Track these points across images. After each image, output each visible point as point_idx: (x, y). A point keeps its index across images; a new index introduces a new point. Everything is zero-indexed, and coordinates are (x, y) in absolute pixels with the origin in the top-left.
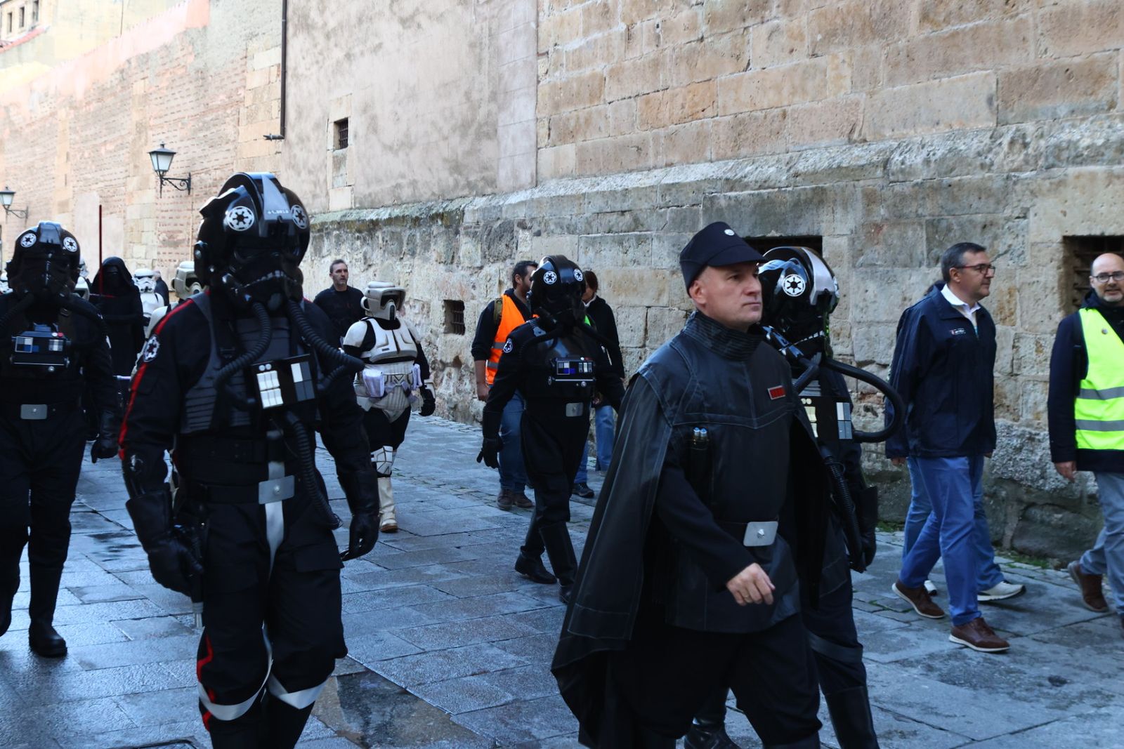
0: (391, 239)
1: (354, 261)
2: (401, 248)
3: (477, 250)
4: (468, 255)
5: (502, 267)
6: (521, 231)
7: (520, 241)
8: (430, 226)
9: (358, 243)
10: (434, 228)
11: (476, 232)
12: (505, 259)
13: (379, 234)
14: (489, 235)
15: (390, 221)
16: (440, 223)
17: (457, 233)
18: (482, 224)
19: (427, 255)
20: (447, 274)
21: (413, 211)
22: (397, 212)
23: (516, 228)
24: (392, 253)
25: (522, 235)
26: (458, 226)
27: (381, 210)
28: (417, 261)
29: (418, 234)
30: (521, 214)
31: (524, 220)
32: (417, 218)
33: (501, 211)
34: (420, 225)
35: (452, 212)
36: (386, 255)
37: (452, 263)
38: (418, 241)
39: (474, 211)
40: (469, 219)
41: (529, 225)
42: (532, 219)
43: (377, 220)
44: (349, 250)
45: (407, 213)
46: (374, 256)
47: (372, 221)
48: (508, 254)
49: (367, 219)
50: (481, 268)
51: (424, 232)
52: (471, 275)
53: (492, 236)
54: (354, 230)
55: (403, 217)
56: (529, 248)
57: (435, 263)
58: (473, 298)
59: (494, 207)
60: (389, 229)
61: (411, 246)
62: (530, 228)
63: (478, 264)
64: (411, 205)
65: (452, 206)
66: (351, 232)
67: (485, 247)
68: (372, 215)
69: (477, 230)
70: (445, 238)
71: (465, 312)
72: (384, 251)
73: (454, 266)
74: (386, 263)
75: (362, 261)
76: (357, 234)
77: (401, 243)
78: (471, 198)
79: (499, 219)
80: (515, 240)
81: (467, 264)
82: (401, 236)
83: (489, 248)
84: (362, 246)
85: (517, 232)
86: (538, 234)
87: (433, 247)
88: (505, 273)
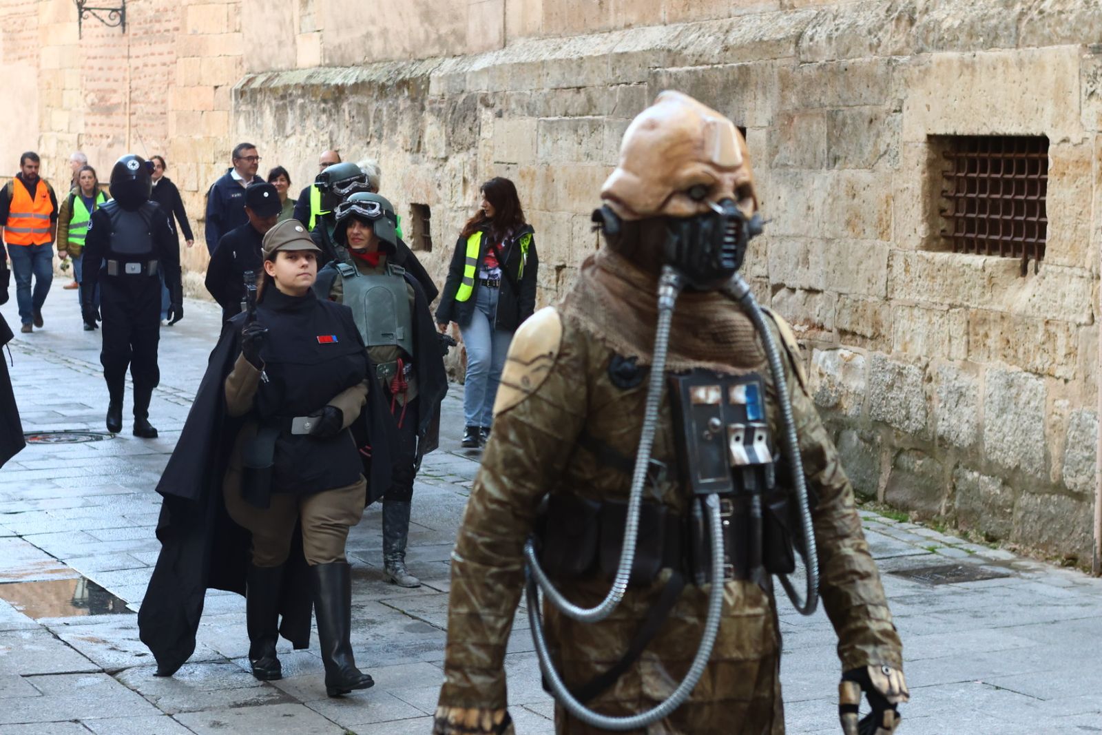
0: (358, 113)
1: (320, 145)
2: (368, 127)
3: (441, 134)
4: (433, 141)
5: (465, 159)
6: (483, 109)
7: (483, 123)
8: (397, 98)
9: (324, 117)
10: (401, 100)
11: (440, 109)
12: (469, 149)
13: (345, 106)
14: (453, 113)
15: (358, 87)
16: (406, 93)
17: (423, 109)
18: (446, 97)
19: (394, 138)
20: (413, 166)
21: (378, 74)
22: (364, 75)
23: (479, 106)
24: (359, 135)
25: (486, 115)
26: (423, 100)
27: (351, 70)
28: (384, 148)
29: (385, 109)
30: (483, 86)
31: (487, 95)
32: (383, 84)
33: (465, 80)
34: (387, 95)
35: (417, 78)
36: (353, 137)
37: (418, 151)
38: (385, 118)
39: (440, 79)
40: (435, 89)
41: (491, 102)
42: (495, 93)
43: (343, 85)
44: (314, 128)
45: (374, 78)
46: (341, 138)
47: (337, 86)
48: (472, 140)
49: (333, 83)
50: (446, 159)
51: (390, 106)
52: (437, 168)
53: (456, 115)
54: (319, 99)
55: (370, 82)
56: (491, 134)
57: (401, 151)
58: (438, 201)
59: (458, 74)
60: (356, 99)
61: (378, 125)
62: (493, 106)
63: (443, 154)
64: (381, 65)
65: (419, 70)
66: (316, 101)
67: (450, 129)
68: (337, 78)
69: (442, 106)
70: (411, 115)
71: (431, 220)
72: (351, 131)
73: (420, 155)
74: (354, 148)
75: (329, 145)
76: (323, 105)
77: (367, 121)
78: (440, 60)
79: (462, 91)
80: (477, 122)
81: (431, 154)
82: (367, 110)
83: (453, 131)
84: (328, 123)
85: (480, 111)
86: (499, 115)
87: (399, 128)
88: (468, 167)
